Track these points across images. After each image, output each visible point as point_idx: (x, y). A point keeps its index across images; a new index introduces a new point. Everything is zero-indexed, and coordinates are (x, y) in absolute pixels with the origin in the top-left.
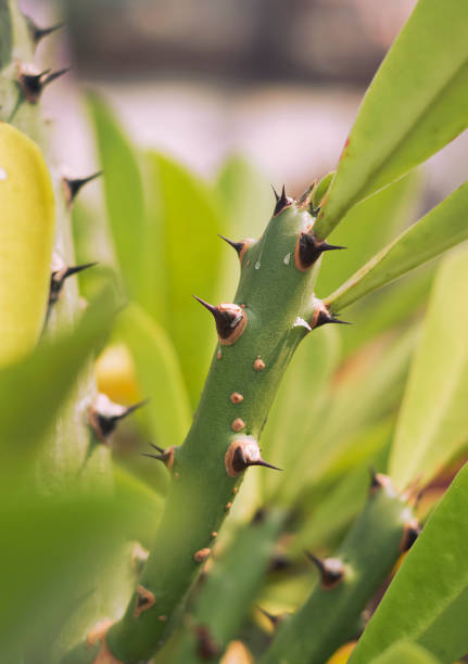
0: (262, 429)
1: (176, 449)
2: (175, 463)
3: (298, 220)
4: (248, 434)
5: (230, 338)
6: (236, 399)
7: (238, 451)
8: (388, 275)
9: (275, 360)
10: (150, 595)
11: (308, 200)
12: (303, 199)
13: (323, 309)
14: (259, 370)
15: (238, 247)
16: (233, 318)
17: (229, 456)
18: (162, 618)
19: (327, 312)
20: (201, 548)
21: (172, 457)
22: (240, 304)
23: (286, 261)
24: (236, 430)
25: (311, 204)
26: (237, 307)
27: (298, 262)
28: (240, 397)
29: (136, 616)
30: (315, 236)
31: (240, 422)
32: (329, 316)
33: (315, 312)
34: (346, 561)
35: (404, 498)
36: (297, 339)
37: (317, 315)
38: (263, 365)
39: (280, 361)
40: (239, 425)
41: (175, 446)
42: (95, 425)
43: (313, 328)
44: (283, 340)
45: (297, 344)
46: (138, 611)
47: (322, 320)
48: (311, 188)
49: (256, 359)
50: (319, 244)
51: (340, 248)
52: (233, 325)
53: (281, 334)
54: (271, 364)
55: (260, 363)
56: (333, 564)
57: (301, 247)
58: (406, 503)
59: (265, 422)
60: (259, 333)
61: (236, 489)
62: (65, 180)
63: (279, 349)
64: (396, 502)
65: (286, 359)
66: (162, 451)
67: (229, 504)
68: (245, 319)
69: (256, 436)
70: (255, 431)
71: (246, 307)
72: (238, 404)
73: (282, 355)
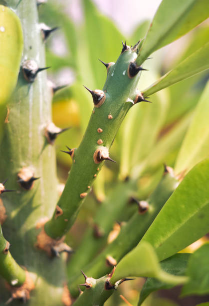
0: (112, 144)
1: (75, 150)
2: (74, 156)
3: (131, 56)
4: (104, 146)
5: (98, 105)
6: (100, 131)
7: (99, 153)
8: (170, 83)
9: (117, 115)
10: (61, 210)
11: (137, 47)
12: (135, 47)
13: (140, 95)
14: (110, 119)
15: (107, 66)
16: (99, 96)
17: (95, 155)
18: (66, 220)
19: (142, 96)
20: (82, 193)
21: (73, 153)
22: (104, 90)
23: (124, 74)
24: (99, 144)
25: (137, 49)
26: (102, 92)
27: (128, 75)
28: (101, 130)
29: (56, 218)
30: (136, 64)
31: (101, 141)
32: (143, 98)
33: (137, 96)
34: (150, 203)
35: (177, 178)
36: (128, 108)
37: (137, 98)
38: (112, 117)
39: (120, 116)
40: (100, 142)
41: (75, 148)
42: (47, 136)
43: (135, 103)
44: (121, 107)
45: (129, 109)
46: (57, 216)
47: (139, 100)
48: (139, 42)
49: (109, 114)
50: (138, 68)
51: (146, 70)
52: (99, 99)
53: (120, 105)
54: (115, 117)
55: (110, 116)
56: (144, 204)
57: (130, 68)
58: (178, 180)
59: (113, 142)
60: (110, 104)
61: (98, 169)
62: (42, 30)
63: (119, 111)
64: (173, 179)
65: (122, 116)
66: (70, 150)
67: (96, 175)
68: (105, 97)
69: (109, 147)
70: (108, 145)
71: (106, 92)
72: (100, 133)
73: (121, 114)
